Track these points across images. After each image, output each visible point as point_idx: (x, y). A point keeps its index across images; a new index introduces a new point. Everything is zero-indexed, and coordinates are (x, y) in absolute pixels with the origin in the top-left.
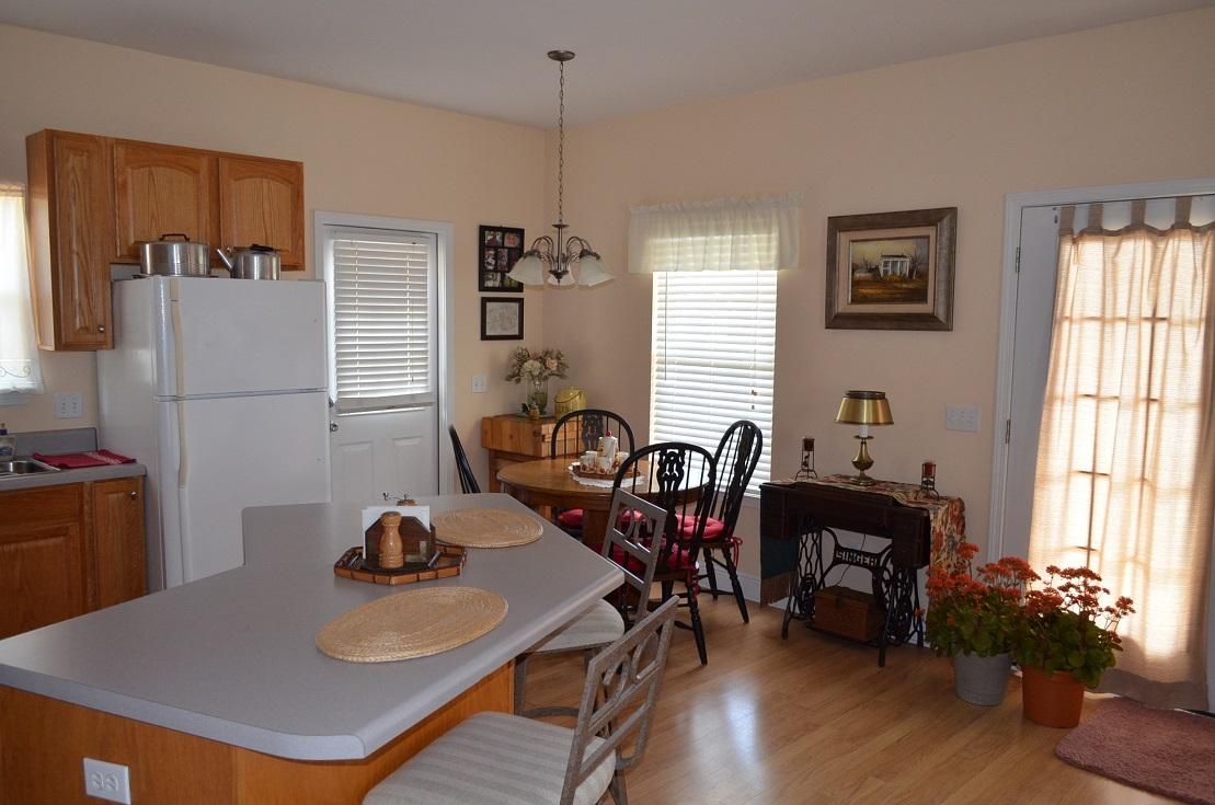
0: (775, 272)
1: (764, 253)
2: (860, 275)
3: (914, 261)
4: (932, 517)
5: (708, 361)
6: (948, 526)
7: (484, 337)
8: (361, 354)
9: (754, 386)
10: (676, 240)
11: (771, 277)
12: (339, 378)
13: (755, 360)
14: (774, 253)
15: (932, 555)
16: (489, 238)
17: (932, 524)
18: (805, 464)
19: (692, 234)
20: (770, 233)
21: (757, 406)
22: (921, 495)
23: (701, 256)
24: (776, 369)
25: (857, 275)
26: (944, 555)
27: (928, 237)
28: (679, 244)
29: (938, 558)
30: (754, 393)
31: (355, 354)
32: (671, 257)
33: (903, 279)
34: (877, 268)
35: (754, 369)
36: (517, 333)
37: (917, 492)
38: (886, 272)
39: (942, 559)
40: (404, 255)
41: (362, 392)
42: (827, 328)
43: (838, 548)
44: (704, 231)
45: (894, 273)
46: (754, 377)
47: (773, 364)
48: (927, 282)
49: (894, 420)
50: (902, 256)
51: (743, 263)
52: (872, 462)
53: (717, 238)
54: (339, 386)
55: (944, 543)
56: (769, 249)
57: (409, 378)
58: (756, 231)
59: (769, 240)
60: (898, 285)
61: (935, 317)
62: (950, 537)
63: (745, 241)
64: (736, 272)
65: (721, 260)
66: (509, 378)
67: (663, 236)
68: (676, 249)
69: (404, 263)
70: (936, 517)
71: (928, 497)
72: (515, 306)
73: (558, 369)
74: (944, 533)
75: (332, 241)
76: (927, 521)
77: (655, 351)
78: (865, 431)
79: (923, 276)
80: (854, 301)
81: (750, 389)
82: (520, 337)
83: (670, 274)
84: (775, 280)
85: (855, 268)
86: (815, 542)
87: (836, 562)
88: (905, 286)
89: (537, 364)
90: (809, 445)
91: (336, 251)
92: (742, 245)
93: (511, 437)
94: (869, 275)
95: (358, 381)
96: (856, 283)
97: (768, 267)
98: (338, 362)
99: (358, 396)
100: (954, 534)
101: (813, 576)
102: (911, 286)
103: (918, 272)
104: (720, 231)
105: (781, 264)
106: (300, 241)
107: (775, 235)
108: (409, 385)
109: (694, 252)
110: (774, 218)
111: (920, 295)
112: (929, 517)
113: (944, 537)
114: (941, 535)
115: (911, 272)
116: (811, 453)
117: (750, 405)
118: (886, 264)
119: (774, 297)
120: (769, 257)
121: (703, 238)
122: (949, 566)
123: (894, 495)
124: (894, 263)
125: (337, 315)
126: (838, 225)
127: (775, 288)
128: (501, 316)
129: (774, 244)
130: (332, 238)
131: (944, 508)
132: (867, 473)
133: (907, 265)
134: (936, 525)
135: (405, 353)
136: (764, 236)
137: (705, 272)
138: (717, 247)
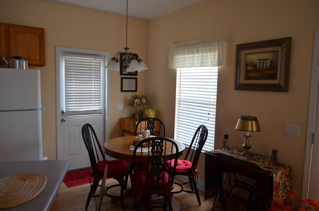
0: (217, 67)
1: (213, 60)
2: (249, 68)
3: (272, 62)
4: (274, 176)
5: (194, 101)
6: (283, 179)
7: (122, 91)
8: (75, 96)
9: (209, 111)
10: (183, 56)
11: (215, 70)
12: (66, 104)
13: (209, 102)
14: (216, 60)
15: (274, 193)
16: (124, 57)
17: (275, 180)
18: (225, 144)
19: (189, 54)
20: (215, 52)
21: (210, 119)
22: (271, 163)
23: (191, 62)
24: (217, 105)
25: (248, 68)
26: (281, 192)
27: (278, 51)
28: (184, 58)
29: (278, 193)
30: (209, 114)
31: (72, 96)
32: (182, 63)
33: (267, 69)
34: (256, 65)
35: (209, 105)
36: (135, 89)
37: (270, 162)
38: (260, 67)
39: (279, 194)
40: (92, 62)
41: (75, 109)
42: (235, 90)
43: (236, 180)
44: (192, 53)
45: (263, 67)
46: (209, 108)
47: (216, 103)
48: (277, 70)
49: (261, 130)
50: (267, 60)
51: (205, 64)
52: (251, 147)
53: (197, 55)
54: (66, 107)
55: (281, 187)
56: (214, 58)
57: (93, 104)
58: (210, 52)
59: (215, 55)
60: (265, 72)
61: (280, 86)
62: (284, 184)
63: (206, 56)
64: (203, 68)
65: (198, 63)
66: (130, 105)
67: (179, 55)
68: (183, 59)
69: (92, 65)
70: (276, 176)
71: (274, 164)
72: (134, 80)
73: (146, 102)
74: (281, 182)
75: (64, 57)
76: (272, 178)
77: (177, 97)
78: (248, 134)
79: (276, 68)
80: (247, 78)
81: (207, 112)
82: (136, 91)
83: (182, 69)
84: (217, 71)
85: (247, 65)
86: (228, 176)
87: (235, 186)
88: (268, 72)
89: (139, 100)
90: (226, 137)
91: (65, 61)
92: (205, 57)
93: (128, 125)
94: (253, 68)
95: (74, 105)
96: (247, 72)
97: (214, 66)
98: (66, 99)
99: (74, 110)
100: (286, 182)
101: (227, 190)
102: (270, 72)
103: (274, 66)
104: (198, 52)
105: (219, 64)
106: (43, 56)
107: (217, 53)
108: (93, 107)
109: (189, 60)
110: (217, 47)
111: (274, 76)
112: (272, 176)
113: (281, 184)
114: (279, 183)
115: (270, 66)
116: (227, 140)
117: (207, 119)
118: (260, 63)
119: (217, 77)
120: (214, 62)
121: (192, 55)
122: (283, 196)
123: (258, 164)
124: (263, 63)
125: (66, 82)
126: (240, 48)
127: (217, 74)
128: (128, 84)
129: (217, 56)
130: (64, 56)
131: (280, 172)
132: (249, 151)
133: (269, 63)
134: (276, 179)
135: (92, 96)
136: (213, 53)
137: (193, 68)
138: (197, 58)
